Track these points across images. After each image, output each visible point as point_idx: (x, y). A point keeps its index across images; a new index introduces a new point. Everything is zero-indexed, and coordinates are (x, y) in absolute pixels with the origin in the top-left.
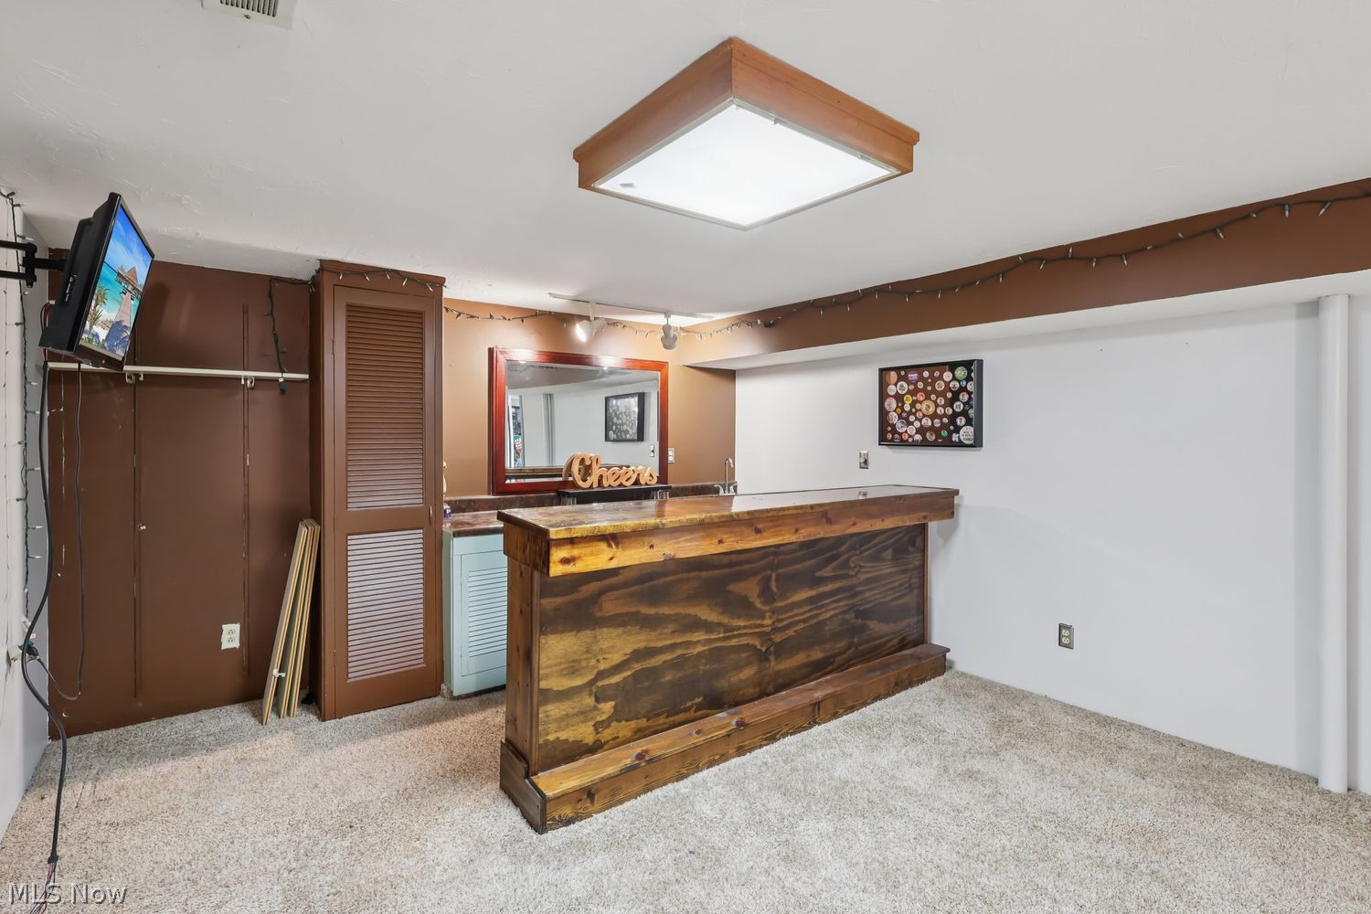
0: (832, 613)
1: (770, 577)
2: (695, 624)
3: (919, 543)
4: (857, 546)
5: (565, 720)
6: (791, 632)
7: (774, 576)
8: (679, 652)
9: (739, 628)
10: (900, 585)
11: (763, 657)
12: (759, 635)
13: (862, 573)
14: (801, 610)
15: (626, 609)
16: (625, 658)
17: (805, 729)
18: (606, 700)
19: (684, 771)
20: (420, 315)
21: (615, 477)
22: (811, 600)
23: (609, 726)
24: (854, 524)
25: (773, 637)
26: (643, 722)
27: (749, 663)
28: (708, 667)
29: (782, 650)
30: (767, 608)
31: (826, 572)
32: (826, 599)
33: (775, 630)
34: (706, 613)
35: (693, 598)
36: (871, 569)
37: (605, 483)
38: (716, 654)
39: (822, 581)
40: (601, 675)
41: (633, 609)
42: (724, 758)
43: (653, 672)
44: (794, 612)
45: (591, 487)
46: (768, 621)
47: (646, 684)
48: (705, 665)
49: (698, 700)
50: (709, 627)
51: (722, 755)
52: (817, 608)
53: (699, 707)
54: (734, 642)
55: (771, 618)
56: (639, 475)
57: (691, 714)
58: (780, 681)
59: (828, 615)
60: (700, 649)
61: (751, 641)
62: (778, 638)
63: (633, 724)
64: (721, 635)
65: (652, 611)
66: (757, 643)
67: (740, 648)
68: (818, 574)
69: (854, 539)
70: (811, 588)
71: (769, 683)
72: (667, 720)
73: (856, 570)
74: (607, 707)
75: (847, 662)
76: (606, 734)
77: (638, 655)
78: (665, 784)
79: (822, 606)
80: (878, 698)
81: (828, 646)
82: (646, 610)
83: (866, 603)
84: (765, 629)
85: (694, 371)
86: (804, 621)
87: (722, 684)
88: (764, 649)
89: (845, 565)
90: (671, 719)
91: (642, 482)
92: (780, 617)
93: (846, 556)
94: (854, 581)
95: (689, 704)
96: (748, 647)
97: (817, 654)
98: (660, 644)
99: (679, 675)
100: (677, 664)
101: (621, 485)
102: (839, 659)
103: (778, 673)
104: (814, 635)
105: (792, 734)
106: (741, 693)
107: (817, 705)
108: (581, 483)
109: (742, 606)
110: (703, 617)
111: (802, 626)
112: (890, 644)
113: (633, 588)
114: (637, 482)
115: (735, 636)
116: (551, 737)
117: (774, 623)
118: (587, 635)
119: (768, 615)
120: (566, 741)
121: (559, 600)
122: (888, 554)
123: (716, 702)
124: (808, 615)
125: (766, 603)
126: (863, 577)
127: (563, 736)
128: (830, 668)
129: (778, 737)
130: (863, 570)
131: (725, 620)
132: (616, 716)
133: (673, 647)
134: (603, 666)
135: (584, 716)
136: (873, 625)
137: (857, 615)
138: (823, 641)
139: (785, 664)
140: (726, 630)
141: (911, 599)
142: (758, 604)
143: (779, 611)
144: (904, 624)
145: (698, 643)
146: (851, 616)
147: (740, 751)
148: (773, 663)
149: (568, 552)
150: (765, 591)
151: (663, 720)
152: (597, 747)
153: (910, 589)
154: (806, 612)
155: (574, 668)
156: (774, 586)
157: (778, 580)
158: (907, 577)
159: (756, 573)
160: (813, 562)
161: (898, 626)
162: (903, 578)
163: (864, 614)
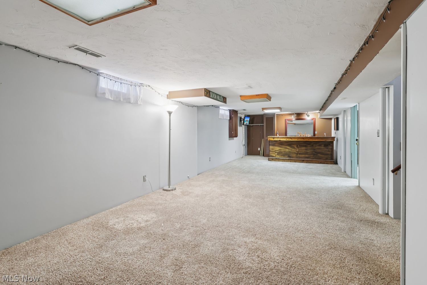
2: (287, 148)
3: (331, 145)
5: (272, 153)
6: (302, 152)
11: (297, 154)
15: (278, 145)
17: (301, 162)
20: (273, 117)
22: (305, 149)
26: (280, 156)
27: (295, 154)
29: (300, 154)
31: (309, 146)
32: (309, 149)
33: (299, 151)
34: (288, 147)
35: (286, 145)
36: (318, 147)
38: (289, 152)
39: (308, 147)
40: (276, 151)
41: (280, 145)
42: (288, 161)
43: (281, 152)
50: (289, 149)
52: (307, 150)
53: (287, 157)
54: (292, 151)
58: (300, 157)
59: (309, 151)
61: (295, 152)
62: (299, 152)
63: (279, 156)
66: (296, 152)
70: (305, 147)
71: (298, 157)
74: (276, 154)
75: (313, 158)
76: (276, 156)
77: (280, 150)
80: (316, 163)
83: (317, 151)
85: (322, 119)
87: (291, 155)
89: (313, 145)
94: (314, 148)
96: (294, 152)
97: (307, 156)
100: (284, 152)
102: (311, 158)
104: (306, 153)
105: (298, 162)
107: (303, 160)
109: (294, 148)
111: (304, 152)
112: (323, 158)
118: (274, 147)
121: (271, 143)
122: (323, 145)
123: (289, 157)
125: (297, 148)
126: (316, 148)
127: (272, 155)
129: (296, 162)
132: (277, 155)
133: (284, 150)
135: (274, 154)
136: (319, 155)
137: (315, 152)
138: (308, 154)
139: (301, 156)
140: (291, 149)
141: (329, 153)
142: (296, 148)
143: (299, 149)
144: (327, 156)
145: (287, 150)
146: (314, 153)
147: (290, 162)
148: (299, 155)
149: (270, 139)
150: (297, 146)
151: (283, 157)
152: (275, 157)
153: (329, 151)
154: (304, 150)
155: (273, 149)
156: (298, 146)
157: (299, 146)
158: (328, 149)
159: (296, 144)
160: (305, 144)
161: (326, 156)
162: (327, 149)
163: (316, 153)
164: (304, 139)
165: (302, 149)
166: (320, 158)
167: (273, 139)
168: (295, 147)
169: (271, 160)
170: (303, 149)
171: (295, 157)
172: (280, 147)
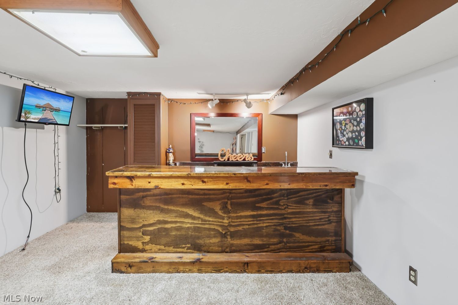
0: (268, 224)
1: (227, 203)
2: (187, 216)
3: (336, 198)
4: (285, 195)
5: (130, 238)
6: (240, 228)
7: (229, 202)
8: (178, 225)
9: (210, 221)
10: (320, 219)
11: (224, 236)
12: (221, 226)
13: (288, 208)
14: (247, 220)
15: (154, 205)
16: (154, 222)
17: (238, 272)
18: (147, 235)
19: (170, 270)
20: (154, 105)
21: (235, 157)
22: (253, 216)
23: (148, 245)
24: (267, 184)
25: (229, 228)
26: (162, 247)
27: (215, 237)
28: (193, 233)
29: (233, 235)
30: (226, 215)
31: (264, 205)
32: (264, 217)
33: (230, 226)
34: (190, 211)
35: (184, 205)
36: (296, 208)
37: (230, 160)
38: (196, 229)
39: (261, 208)
40: (144, 226)
41: (158, 205)
42: (191, 271)
43: (166, 230)
44: (242, 220)
45: (225, 160)
46: (226, 221)
47: (164, 233)
48: (192, 232)
49: (189, 245)
50: (194, 218)
51: (190, 270)
52: (257, 221)
53: (189, 248)
54: (207, 226)
55: (228, 220)
56: (246, 157)
57: (185, 250)
58: (233, 248)
59: (265, 225)
60: (189, 225)
61: (216, 228)
62: (232, 229)
63: (158, 247)
64: (200, 222)
65: (166, 207)
66: (220, 229)
67: (210, 229)
68: (257, 205)
69: (283, 191)
70: (253, 210)
71: (227, 247)
72: (173, 249)
73: (284, 207)
74: (147, 238)
75: (278, 249)
76: (147, 247)
77: (159, 222)
78: (162, 272)
79: (260, 220)
80: (291, 271)
81: (265, 239)
82: (162, 206)
83: (292, 224)
84: (225, 224)
86: (249, 225)
87: (201, 242)
88: (224, 233)
89: (277, 203)
90: (175, 249)
91: (247, 159)
92: (233, 220)
93: (277, 199)
94: (283, 212)
95: (184, 246)
96: (214, 230)
98: (170, 220)
99: (179, 233)
100: (177, 229)
101: (237, 160)
102: (273, 247)
103: (232, 245)
104: (256, 232)
105: (230, 272)
106: (211, 248)
107: (247, 264)
108: (221, 159)
109: (212, 212)
110: (190, 213)
111: (247, 227)
112: (311, 247)
113: (157, 197)
114: (244, 160)
115: (207, 224)
116: (126, 242)
117: (229, 222)
119: (226, 218)
120: (131, 245)
121: (128, 197)
122: (311, 202)
123: (197, 248)
124: (252, 222)
125: (224, 213)
126: (290, 211)
127: (130, 243)
128: (266, 250)
129: (221, 271)
130: (289, 207)
131: (202, 216)
132: (151, 242)
133: (176, 222)
134: (146, 223)
135: (138, 238)
136: (298, 236)
137: (286, 228)
138: (261, 236)
139: (236, 242)
140: (202, 220)
141: (330, 228)
142: (220, 213)
143: (233, 218)
144: (324, 239)
145: (188, 223)
146: (281, 228)
147: (200, 271)
148: (229, 240)
149: (116, 181)
150: (224, 208)
151: (171, 248)
152: (143, 251)
153: (330, 222)
154: (249, 221)
155: (133, 221)
156: (229, 207)
157: (232, 204)
158: (327, 215)
159: (218, 200)
160: (254, 199)
161: (319, 239)
162: (323, 216)
163: (291, 229)
164: (249, 181)
165: (241, 217)
166: (300, 248)
167: (127, 181)
168: (217, 208)
169: (123, 269)
170: (246, 217)
171: (216, 248)
172: (162, 211)
